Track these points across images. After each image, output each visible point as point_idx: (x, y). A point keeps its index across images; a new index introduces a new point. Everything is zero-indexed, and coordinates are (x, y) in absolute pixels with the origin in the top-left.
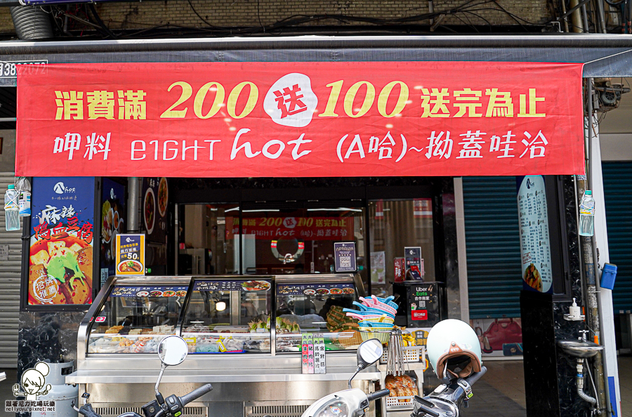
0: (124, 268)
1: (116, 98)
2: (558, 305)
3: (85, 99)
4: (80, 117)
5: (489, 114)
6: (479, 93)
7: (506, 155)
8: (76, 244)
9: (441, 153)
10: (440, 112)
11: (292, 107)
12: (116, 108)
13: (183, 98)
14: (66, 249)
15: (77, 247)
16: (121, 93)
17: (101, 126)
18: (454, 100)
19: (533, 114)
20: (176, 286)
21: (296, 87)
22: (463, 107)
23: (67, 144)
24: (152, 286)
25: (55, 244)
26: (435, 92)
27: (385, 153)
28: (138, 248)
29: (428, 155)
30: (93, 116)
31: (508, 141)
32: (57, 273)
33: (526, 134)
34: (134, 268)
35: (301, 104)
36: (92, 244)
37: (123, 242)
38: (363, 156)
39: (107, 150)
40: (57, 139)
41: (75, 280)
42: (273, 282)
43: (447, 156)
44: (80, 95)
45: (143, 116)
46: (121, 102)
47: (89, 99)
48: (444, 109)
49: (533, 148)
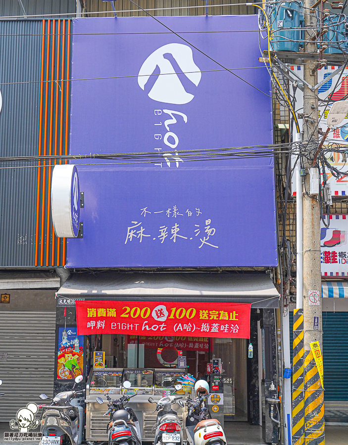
0: (97, 365)
1: (106, 310)
2: (267, 384)
3: (97, 311)
4: (95, 316)
5: (220, 319)
6: (217, 312)
7: (226, 332)
8: (76, 355)
9: (206, 330)
10: (205, 317)
11: (160, 315)
12: (107, 313)
13: (127, 312)
14: (72, 357)
15: (76, 356)
16: (108, 309)
17: (102, 318)
18: (209, 314)
19: (234, 319)
20: (117, 372)
21: (162, 310)
22: (212, 316)
23: (91, 324)
24: (108, 372)
25: (68, 355)
26: (204, 311)
27: (189, 329)
28: (102, 357)
29: (202, 330)
30: (99, 316)
31: (226, 327)
32: (68, 367)
33: (232, 325)
34: (101, 365)
35: (163, 314)
36: (83, 355)
37: (96, 355)
38: (182, 330)
39: (104, 326)
40: (88, 323)
41: (76, 369)
42: (154, 371)
43: (208, 331)
44: (95, 309)
45: (115, 316)
46: (108, 312)
47: (98, 311)
48: (207, 317)
49: (234, 330)
